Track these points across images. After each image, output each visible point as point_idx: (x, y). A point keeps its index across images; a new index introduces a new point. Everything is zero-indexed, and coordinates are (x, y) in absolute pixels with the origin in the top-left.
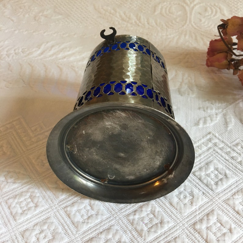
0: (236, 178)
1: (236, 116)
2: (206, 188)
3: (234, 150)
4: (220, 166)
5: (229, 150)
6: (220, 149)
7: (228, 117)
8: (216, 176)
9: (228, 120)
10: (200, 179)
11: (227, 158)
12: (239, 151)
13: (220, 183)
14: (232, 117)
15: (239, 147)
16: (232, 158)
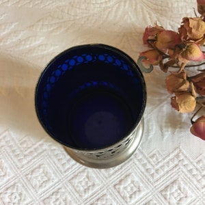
0: (147, 191)
1: (158, 122)
2: (122, 200)
3: (149, 162)
4: (136, 179)
5: (146, 161)
6: (139, 161)
7: (151, 124)
8: (132, 189)
9: (150, 128)
10: (119, 192)
11: (143, 170)
12: (153, 163)
13: (133, 196)
14: (154, 124)
15: (154, 159)
16: (147, 170)
